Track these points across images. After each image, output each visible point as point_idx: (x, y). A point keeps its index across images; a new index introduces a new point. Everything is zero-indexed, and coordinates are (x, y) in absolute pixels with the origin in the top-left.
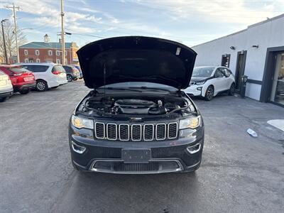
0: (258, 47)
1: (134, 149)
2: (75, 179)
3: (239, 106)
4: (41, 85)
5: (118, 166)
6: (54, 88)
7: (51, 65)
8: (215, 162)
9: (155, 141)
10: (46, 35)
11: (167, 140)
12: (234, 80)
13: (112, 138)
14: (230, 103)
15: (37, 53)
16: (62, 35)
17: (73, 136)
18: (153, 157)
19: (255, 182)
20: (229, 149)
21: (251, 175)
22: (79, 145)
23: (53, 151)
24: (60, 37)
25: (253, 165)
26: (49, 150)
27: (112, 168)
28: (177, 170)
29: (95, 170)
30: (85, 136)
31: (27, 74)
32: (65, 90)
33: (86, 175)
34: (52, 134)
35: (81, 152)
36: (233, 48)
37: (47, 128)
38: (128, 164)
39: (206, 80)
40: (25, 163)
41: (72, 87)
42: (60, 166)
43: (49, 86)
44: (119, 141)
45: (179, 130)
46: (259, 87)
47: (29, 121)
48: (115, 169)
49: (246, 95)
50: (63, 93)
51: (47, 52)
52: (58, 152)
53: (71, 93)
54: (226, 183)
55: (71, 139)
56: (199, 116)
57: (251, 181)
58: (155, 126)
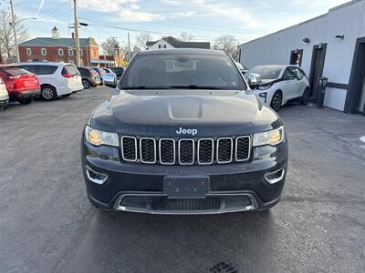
0: (343, 37)
1: (182, 177)
2: (94, 221)
3: (317, 118)
4: (47, 92)
5: (158, 203)
6: (66, 97)
7: (61, 65)
8: (296, 195)
9: (215, 164)
10: (55, 29)
11: (234, 162)
12: (308, 83)
13: (148, 160)
14: (304, 114)
15: (44, 52)
16: (75, 27)
17: (88, 157)
18: (213, 190)
19: (360, 225)
20: (313, 177)
21: (352, 214)
22: (96, 171)
23: (61, 180)
24: (73, 31)
25: (353, 199)
26: (56, 179)
27: (148, 206)
28: (248, 208)
29: (123, 208)
30: (107, 158)
31: (28, 77)
32: (81, 99)
33: (109, 216)
34: (61, 156)
35: (101, 182)
36: (307, 41)
37: (55, 148)
38: (173, 200)
39: (272, 84)
40: (19, 197)
41: (90, 96)
42: (71, 201)
43: (59, 94)
44: (160, 164)
45: (253, 147)
46: (344, 93)
47: (30, 139)
48: (154, 207)
49: (324, 104)
50: (78, 103)
51: (57, 52)
52: (69, 181)
53: (88, 103)
54: (318, 227)
55: (86, 162)
56: (282, 127)
57: (355, 222)
58: (215, 142)
